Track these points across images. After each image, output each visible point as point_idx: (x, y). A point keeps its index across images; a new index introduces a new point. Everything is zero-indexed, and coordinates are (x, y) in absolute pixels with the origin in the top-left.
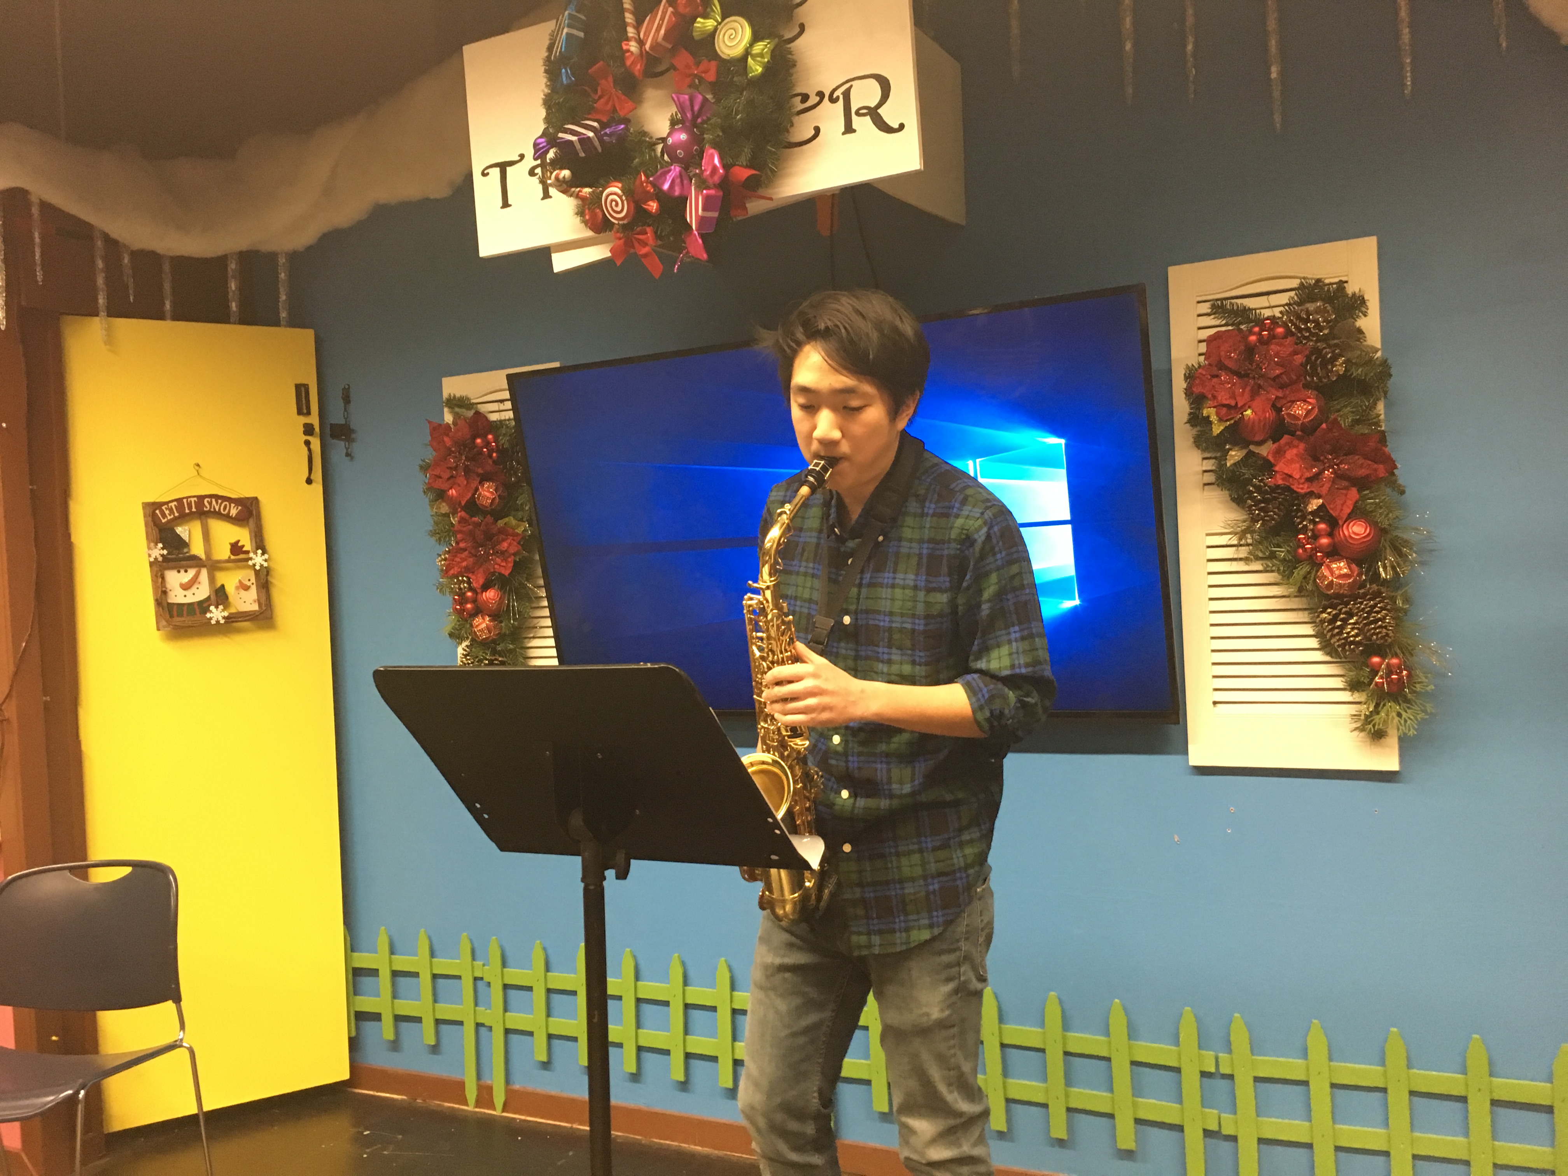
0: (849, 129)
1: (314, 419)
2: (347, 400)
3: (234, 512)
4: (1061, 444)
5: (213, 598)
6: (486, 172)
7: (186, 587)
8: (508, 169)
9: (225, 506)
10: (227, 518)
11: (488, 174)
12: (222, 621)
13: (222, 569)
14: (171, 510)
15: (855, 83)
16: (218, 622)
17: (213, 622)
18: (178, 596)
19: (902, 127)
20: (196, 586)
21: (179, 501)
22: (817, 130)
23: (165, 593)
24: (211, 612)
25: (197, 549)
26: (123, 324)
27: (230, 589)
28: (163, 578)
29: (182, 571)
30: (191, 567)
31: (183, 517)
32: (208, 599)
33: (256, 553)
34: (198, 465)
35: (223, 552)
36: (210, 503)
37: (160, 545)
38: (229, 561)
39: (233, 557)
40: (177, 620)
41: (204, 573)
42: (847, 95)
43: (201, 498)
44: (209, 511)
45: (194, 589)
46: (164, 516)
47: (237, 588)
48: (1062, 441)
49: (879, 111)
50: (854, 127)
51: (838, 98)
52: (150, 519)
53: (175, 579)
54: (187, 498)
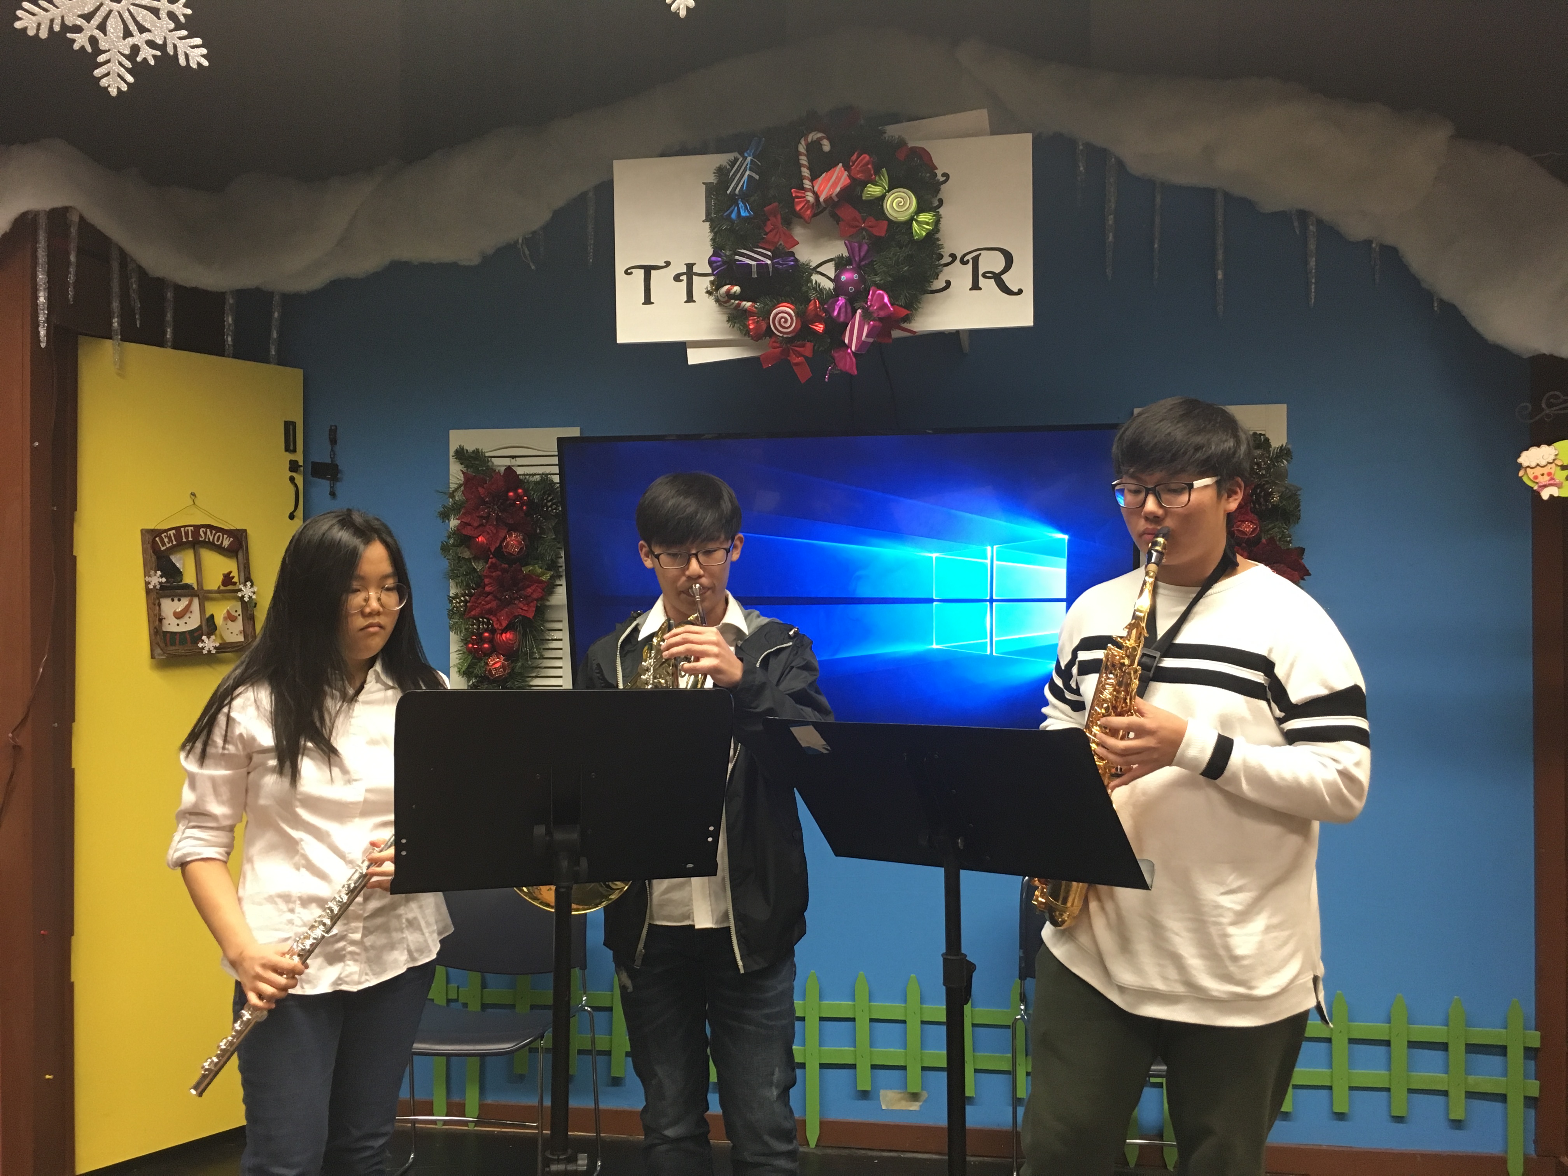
0: (975, 286)
1: (299, 457)
2: (333, 441)
3: (226, 543)
4: (1064, 539)
5: (204, 628)
6: (629, 271)
7: (179, 616)
8: (653, 272)
9: (219, 536)
10: (219, 549)
11: (631, 273)
12: (214, 652)
13: (212, 599)
14: (170, 538)
15: (982, 252)
16: (209, 651)
17: (205, 652)
18: (172, 625)
19: (1020, 292)
20: (188, 615)
21: (177, 529)
22: (948, 284)
23: (161, 620)
24: (203, 641)
25: (189, 578)
26: (134, 349)
27: (219, 620)
28: (159, 605)
29: (176, 600)
30: (185, 596)
31: (180, 546)
32: (199, 628)
33: (245, 585)
34: (193, 494)
35: (213, 582)
36: (205, 533)
37: (159, 573)
38: (219, 591)
39: (222, 588)
40: (171, 649)
41: (196, 601)
42: (976, 260)
43: (197, 528)
44: (204, 541)
45: (186, 619)
46: (164, 544)
47: (225, 619)
48: (1066, 537)
49: (1002, 277)
50: (980, 286)
51: (968, 261)
52: (149, 546)
53: (170, 607)
54: (185, 526)
